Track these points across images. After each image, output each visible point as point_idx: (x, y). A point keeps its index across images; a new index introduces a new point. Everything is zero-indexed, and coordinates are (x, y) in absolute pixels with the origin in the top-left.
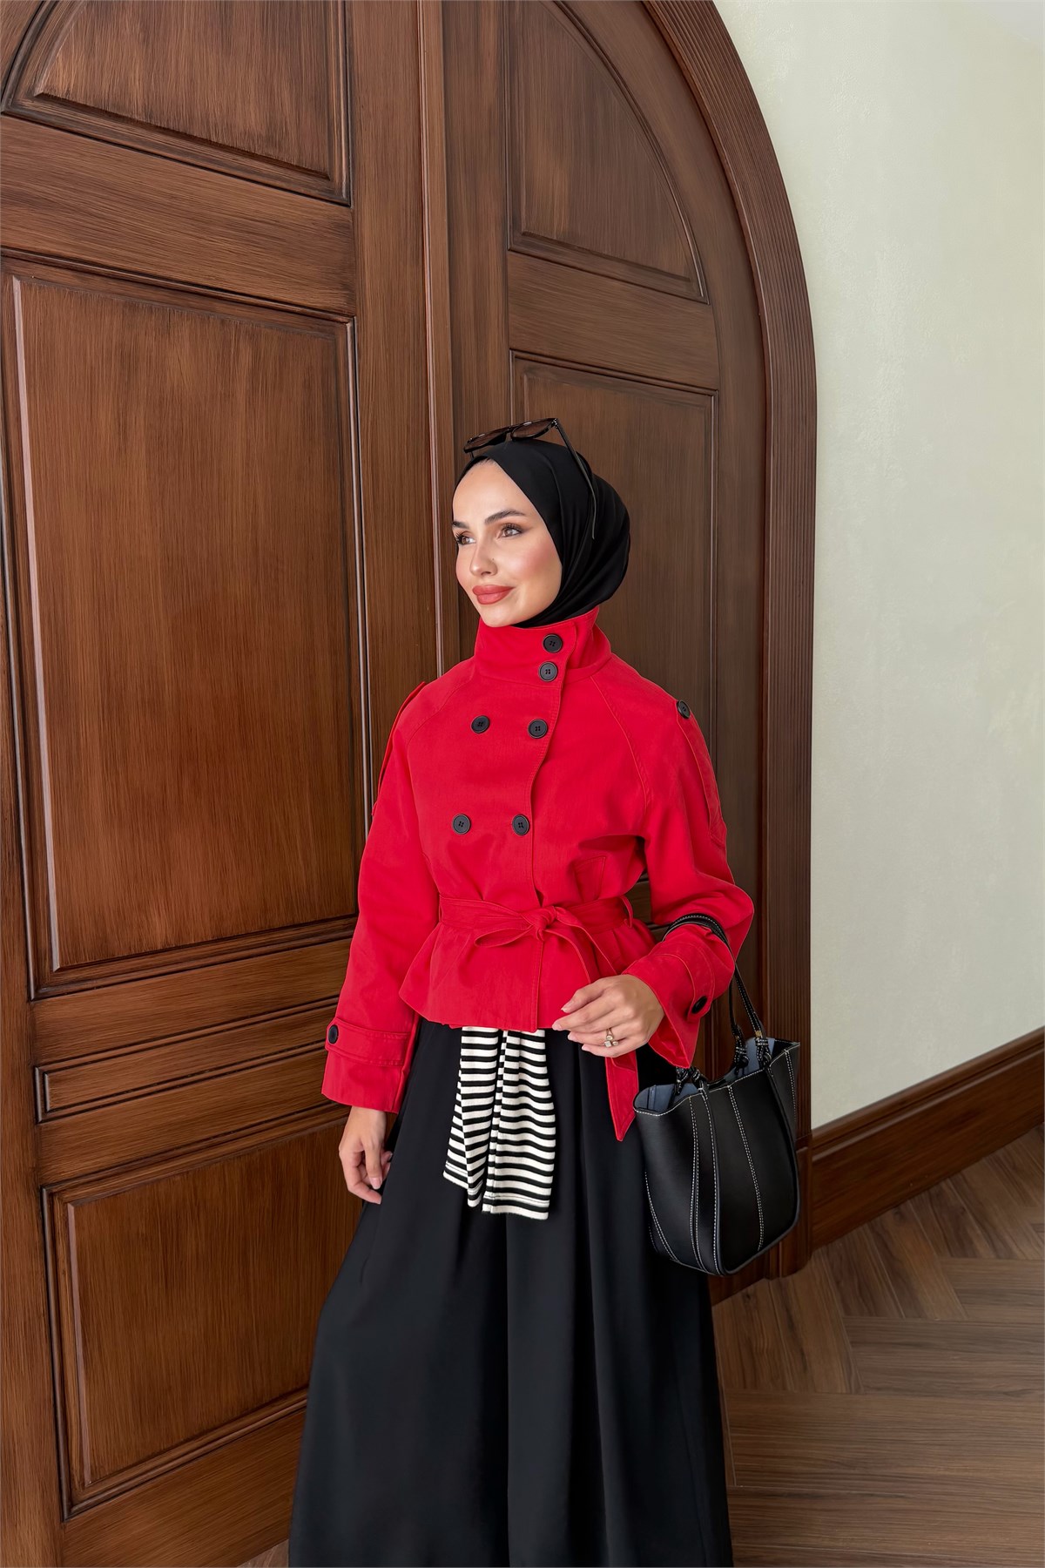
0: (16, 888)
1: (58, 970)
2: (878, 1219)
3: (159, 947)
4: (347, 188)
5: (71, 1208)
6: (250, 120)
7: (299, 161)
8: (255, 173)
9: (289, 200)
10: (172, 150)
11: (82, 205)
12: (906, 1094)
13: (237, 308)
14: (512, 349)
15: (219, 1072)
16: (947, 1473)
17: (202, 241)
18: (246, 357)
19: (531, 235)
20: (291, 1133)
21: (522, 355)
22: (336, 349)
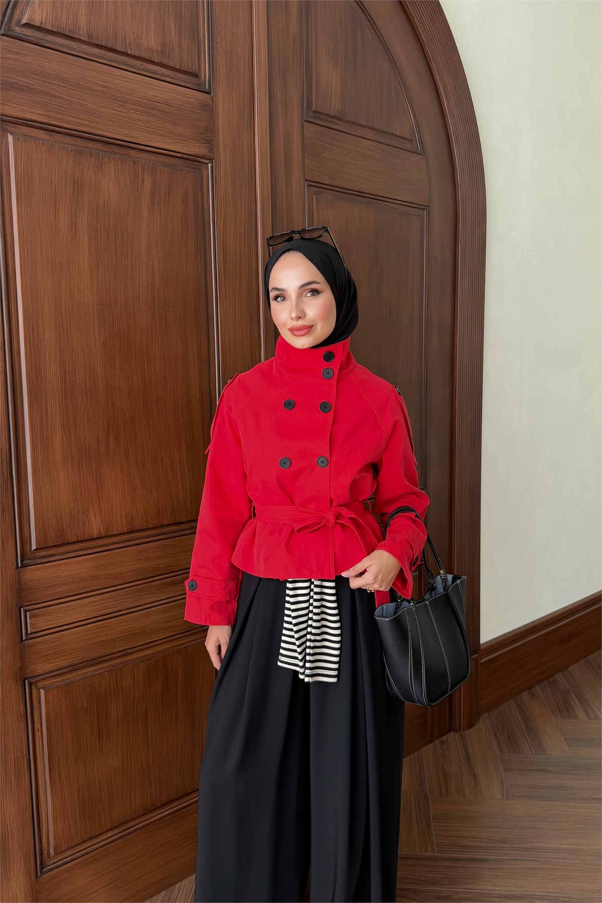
0: (9, 501)
1: (35, 550)
2: (519, 696)
3: (95, 536)
4: (209, 83)
5: (42, 692)
6: (150, 41)
7: (180, 66)
8: (154, 73)
9: (174, 90)
10: (103, 58)
11: (50, 91)
12: (536, 623)
13: (144, 154)
14: (306, 180)
15: (131, 610)
16: (560, 846)
17: (122, 114)
18: (148, 184)
19: (318, 112)
20: (174, 647)
21: (312, 184)
22: (202, 179)
